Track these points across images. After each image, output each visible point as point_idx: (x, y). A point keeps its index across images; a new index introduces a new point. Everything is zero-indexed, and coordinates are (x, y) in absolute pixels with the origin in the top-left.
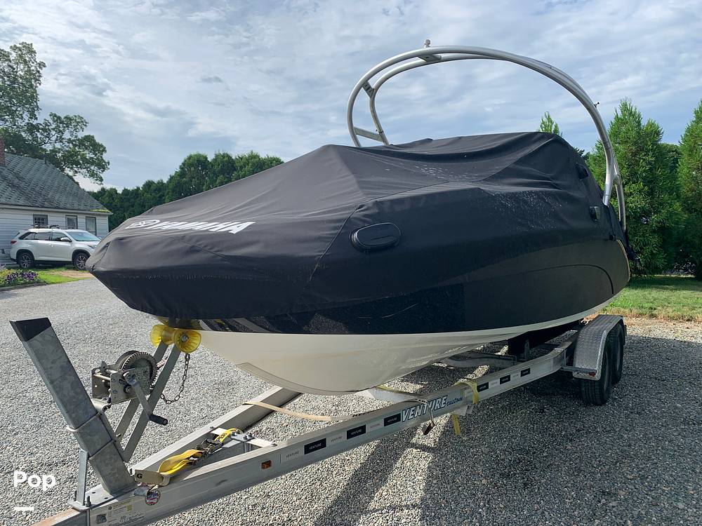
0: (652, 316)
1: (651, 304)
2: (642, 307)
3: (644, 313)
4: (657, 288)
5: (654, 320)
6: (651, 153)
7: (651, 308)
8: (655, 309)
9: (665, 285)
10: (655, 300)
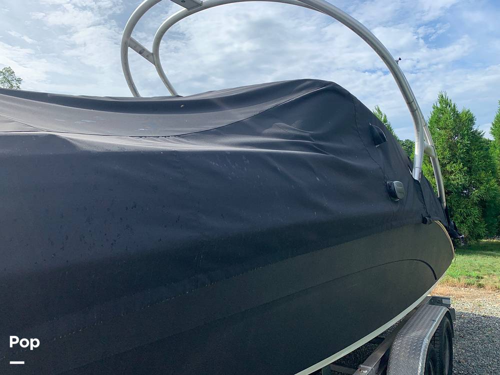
0: (480, 286)
1: (478, 272)
2: (470, 276)
3: (473, 283)
4: (482, 254)
5: (482, 291)
6: (466, 137)
7: (478, 277)
8: (482, 278)
9: (488, 250)
10: (481, 267)
